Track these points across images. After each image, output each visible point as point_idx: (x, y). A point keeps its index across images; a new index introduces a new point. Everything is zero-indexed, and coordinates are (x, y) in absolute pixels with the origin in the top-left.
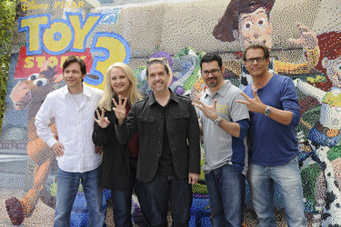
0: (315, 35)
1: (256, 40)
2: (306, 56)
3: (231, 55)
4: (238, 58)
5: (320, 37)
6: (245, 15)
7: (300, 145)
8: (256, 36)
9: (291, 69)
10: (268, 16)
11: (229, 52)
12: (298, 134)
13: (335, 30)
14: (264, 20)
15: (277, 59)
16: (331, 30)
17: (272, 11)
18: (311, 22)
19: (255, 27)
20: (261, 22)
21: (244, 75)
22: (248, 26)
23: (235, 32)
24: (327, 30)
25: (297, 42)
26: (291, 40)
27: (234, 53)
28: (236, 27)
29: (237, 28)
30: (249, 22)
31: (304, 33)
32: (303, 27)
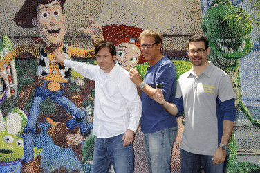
0: (100, 26)
1: (52, 28)
2: (93, 43)
3: (31, 40)
4: (37, 43)
5: (104, 28)
6: (42, 6)
7: (88, 117)
8: (52, 25)
9: (82, 53)
10: (62, 8)
11: (29, 37)
12: (87, 107)
13: (116, 23)
14: (59, 11)
15: (70, 44)
16: (113, 23)
17: (66, 4)
18: (96, 16)
19: (51, 16)
20: (56, 13)
21: (42, 57)
22: (45, 15)
23: (34, 20)
24: (110, 23)
25: (86, 31)
26: (81, 29)
27: (33, 38)
28: (35, 15)
29: (35, 17)
30: (46, 12)
31: (92, 24)
32: (90, 19)
